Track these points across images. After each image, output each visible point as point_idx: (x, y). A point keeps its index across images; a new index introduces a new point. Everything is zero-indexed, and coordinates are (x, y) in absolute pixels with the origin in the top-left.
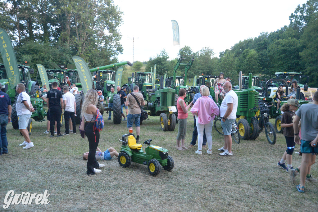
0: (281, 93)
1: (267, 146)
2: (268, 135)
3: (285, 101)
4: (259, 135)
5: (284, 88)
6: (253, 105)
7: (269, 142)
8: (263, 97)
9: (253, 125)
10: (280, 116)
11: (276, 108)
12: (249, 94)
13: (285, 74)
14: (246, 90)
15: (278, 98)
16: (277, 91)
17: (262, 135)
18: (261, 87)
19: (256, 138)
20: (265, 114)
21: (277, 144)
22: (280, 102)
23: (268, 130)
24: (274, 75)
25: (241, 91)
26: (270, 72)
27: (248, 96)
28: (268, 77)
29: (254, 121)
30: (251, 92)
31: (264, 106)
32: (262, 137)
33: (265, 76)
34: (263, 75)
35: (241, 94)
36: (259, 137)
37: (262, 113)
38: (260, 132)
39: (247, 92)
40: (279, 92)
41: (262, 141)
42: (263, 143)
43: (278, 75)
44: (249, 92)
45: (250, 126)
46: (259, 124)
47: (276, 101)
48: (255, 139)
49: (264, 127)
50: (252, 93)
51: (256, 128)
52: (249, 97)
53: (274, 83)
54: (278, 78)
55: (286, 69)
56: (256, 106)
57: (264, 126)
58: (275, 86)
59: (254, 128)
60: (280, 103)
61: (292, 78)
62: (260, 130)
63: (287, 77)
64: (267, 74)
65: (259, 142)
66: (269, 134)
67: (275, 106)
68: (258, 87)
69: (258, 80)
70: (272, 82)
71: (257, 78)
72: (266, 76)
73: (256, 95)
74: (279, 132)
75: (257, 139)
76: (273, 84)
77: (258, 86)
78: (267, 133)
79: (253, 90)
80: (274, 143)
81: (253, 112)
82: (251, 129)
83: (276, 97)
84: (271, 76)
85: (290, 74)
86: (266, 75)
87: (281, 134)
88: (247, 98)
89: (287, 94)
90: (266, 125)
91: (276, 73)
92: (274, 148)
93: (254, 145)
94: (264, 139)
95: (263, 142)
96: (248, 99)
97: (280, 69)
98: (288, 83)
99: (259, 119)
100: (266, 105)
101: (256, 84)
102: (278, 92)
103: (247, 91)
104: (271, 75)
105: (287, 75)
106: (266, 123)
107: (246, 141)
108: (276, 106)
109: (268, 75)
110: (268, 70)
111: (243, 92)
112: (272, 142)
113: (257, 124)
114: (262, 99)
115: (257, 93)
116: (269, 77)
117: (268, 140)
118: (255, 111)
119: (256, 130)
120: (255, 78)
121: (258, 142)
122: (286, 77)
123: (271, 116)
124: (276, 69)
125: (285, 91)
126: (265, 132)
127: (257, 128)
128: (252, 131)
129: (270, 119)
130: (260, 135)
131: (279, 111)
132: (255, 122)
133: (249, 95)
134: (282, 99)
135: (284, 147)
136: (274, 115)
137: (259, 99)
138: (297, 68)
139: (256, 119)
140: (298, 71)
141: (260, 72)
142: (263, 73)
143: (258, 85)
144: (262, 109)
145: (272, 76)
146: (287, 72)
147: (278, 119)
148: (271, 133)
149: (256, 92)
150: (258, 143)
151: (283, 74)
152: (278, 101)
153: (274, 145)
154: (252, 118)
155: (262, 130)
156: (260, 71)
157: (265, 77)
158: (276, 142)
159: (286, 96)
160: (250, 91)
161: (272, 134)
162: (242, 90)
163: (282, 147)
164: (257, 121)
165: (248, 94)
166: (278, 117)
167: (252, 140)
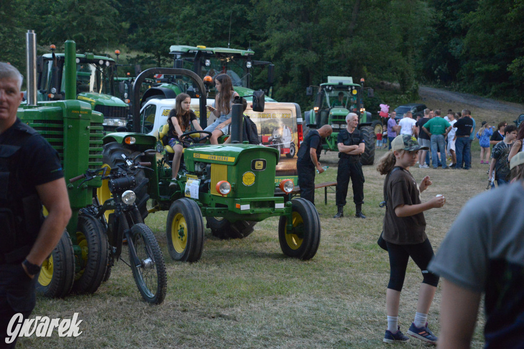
0: (186, 117)
1: (132, 314)
2: (140, 270)
3: (196, 146)
4: (108, 274)
5: (195, 102)
6: (83, 164)
7: (145, 298)
8: (123, 134)
9: (86, 238)
10: (182, 200)
11: (169, 174)
12: (66, 121)
13: (200, 51)
14: (54, 105)
15: (176, 137)
16: (173, 113)
17: (120, 273)
18: (123, 98)
19: (99, 285)
20: (128, 196)
21: (169, 299)
22: (184, 150)
23: (139, 252)
24: (167, 54)
25: (36, 110)
26: (155, 42)
27: (62, 129)
28: (149, 61)
29: (89, 221)
30: (75, 115)
31: (125, 166)
32: (122, 280)
33: (139, 57)
34: (134, 55)
35: (35, 121)
36: (110, 282)
37: (117, 191)
38: (113, 261)
39: (60, 112)
40: (178, 117)
41: (120, 295)
42: (121, 304)
43: (178, 56)
44: (65, 115)
45: (75, 243)
46: (107, 232)
47: (168, 148)
48: (96, 289)
49: (126, 243)
50: (79, 118)
51: (96, 248)
52: (66, 132)
53: (166, 85)
54: (179, 64)
55: (209, 38)
56: (94, 167)
57: (124, 240)
58: (170, 95)
59: (88, 251)
60: (183, 154)
61: (225, 67)
62: (112, 255)
63: (208, 63)
64: (146, 51)
65: (108, 301)
66: (143, 266)
67: (166, 165)
68: (113, 98)
69: (110, 69)
70: (163, 81)
71: (107, 64)
72: (142, 57)
73: (92, 124)
74: (178, 257)
75: (101, 290)
76: (164, 86)
77: (113, 94)
78: (135, 263)
79: (83, 107)
80: (159, 299)
81: (83, 189)
82: (78, 254)
83: (170, 135)
84: (159, 60)
85: (219, 55)
86: (142, 54)
87: (187, 264)
88: (62, 136)
89: (204, 124)
90: (130, 233)
91: (173, 48)
92: (157, 316)
93: (87, 314)
94: (128, 288)
95: (122, 299)
96: (65, 140)
97: (188, 36)
98: (209, 84)
99: (106, 216)
100: (129, 163)
101: (105, 85)
102: (175, 115)
103: (58, 108)
104: (158, 56)
105: (207, 55)
106: (130, 227)
107: (60, 301)
108: (170, 164)
109: (148, 55)
110: (150, 35)
111: (44, 113)
112: (152, 295)
113: (101, 234)
114: (120, 142)
115: (96, 117)
116: (154, 63)
117: (140, 289)
118: (93, 183)
119: (96, 255)
120: (101, 62)
121: (105, 299)
122: (204, 65)
123: (154, 204)
124: (176, 33)
125: (197, 114)
126: (129, 263)
127: (100, 250)
128: (82, 262)
129: (153, 211)
130: (113, 276)
131: (179, 182)
132: (91, 226)
133: (67, 125)
134: (189, 139)
135: (192, 311)
136: (163, 198)
137: (111, 139)
138: (242, 35)
139: (97, 217)
140: (245, 46)
141: (123, 41)
142: (132, 45)
143: (112, 89)
144: (115, 177)
145: (164, 60)
146: (208, 46)
147: (176, 211)
148: (147, 261)
149: (94, 112)
150: (103, 306)
151: (194, 53)
152: (176, 148)
153: (159, 306)
154: (84, 214)
155: (118, 254)
156: (119, 40)
157: (140, 61)
158: (167, 296)
159: (201, 129)
160: (70, 109)
161: (151, 266)
162: (40, 105)
163: (185, 311)
164: (103, 221)
165: (61, 122)
166: (175, 205)
167: (81, 297)
